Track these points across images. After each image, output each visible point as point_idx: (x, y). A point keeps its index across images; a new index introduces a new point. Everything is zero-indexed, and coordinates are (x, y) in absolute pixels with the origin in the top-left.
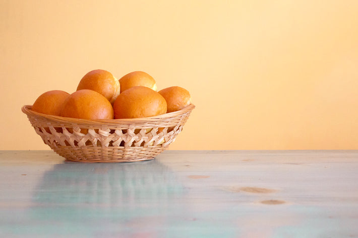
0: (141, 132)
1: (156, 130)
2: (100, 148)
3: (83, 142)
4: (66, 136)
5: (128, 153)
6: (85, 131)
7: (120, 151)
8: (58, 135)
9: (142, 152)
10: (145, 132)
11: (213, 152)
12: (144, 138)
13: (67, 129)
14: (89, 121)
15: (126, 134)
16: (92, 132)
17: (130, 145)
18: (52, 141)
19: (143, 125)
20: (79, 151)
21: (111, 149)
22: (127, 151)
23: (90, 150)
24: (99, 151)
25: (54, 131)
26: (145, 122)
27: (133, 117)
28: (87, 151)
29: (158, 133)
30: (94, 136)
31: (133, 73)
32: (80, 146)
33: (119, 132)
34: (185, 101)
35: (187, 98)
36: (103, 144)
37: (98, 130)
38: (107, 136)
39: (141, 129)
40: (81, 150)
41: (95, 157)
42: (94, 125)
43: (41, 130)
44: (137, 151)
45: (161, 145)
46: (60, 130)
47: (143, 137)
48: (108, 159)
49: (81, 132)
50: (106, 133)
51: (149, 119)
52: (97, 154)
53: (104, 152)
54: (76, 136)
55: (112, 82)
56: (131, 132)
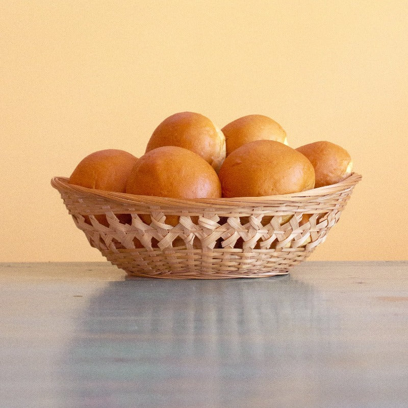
0: (273, 221)
1: (298, 218)
2: (199, 251)
3: (167, 240)
4: (137, 230)
5: (249, 261)
6: (173, 220)
7: (233, 257)
8: (123, 228)
9: (273, 260)
10: (280, 221)
11: (389, 263)
12: (277, 234)
13: (141, 216)
14: (182, 201)
15: (247, 225)
16: (186, 222)
17: (253, 247)
18: (108, 241)
19: (277, 209)
20: (158, 258)
21: (217, 253)
22: (247, 258)
23: (179, 255)
24: (197, 257)
25: (114, 222)
26: (281, 203)
27: (259, 195)
28: (175, 257)
29: (301, 224)
30: (190, 229)
31: (246, 118)
32: (162, 248)
33: (234, 222)
34: (342, 168)
35: (345, 162)
36: (204, 244)
37: (197, 217)
38: (213, 228)
39: (273, 217)
40: (164, 255)
41: (187, 268)
42: (190, 209)
43: (87, 221)
44: (263, 256)
45: (305, 247)
46: (126, 219)
47: (275, 232)
48: (211, 272)
49: (166, 222)
50: (211, 223)
51: (288, 197)
52: (192, 263)
53: (205, 259)
54: (157, 229)
55: (212, 133)
56: (256, 221)
